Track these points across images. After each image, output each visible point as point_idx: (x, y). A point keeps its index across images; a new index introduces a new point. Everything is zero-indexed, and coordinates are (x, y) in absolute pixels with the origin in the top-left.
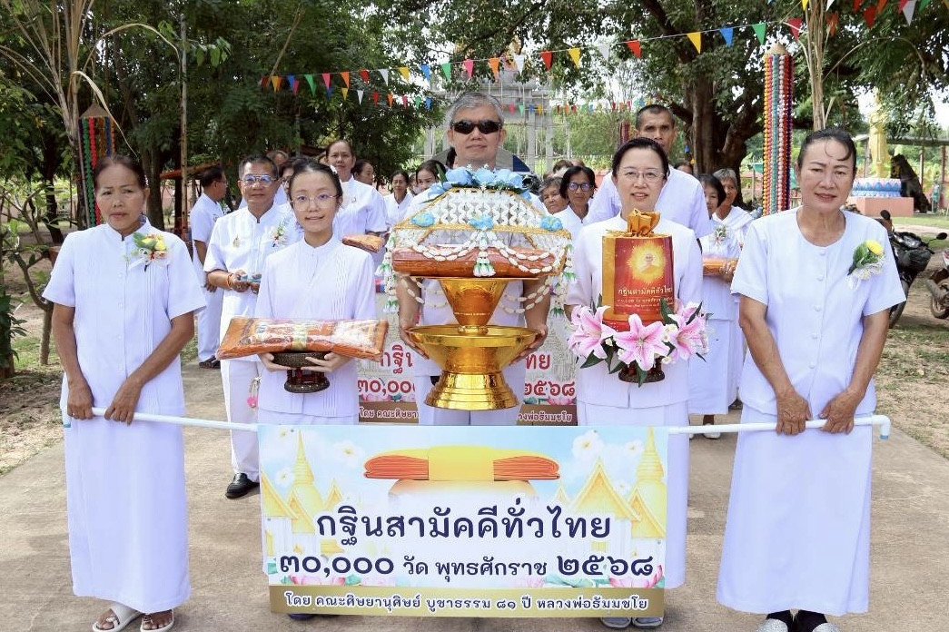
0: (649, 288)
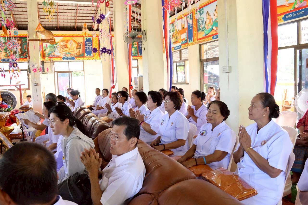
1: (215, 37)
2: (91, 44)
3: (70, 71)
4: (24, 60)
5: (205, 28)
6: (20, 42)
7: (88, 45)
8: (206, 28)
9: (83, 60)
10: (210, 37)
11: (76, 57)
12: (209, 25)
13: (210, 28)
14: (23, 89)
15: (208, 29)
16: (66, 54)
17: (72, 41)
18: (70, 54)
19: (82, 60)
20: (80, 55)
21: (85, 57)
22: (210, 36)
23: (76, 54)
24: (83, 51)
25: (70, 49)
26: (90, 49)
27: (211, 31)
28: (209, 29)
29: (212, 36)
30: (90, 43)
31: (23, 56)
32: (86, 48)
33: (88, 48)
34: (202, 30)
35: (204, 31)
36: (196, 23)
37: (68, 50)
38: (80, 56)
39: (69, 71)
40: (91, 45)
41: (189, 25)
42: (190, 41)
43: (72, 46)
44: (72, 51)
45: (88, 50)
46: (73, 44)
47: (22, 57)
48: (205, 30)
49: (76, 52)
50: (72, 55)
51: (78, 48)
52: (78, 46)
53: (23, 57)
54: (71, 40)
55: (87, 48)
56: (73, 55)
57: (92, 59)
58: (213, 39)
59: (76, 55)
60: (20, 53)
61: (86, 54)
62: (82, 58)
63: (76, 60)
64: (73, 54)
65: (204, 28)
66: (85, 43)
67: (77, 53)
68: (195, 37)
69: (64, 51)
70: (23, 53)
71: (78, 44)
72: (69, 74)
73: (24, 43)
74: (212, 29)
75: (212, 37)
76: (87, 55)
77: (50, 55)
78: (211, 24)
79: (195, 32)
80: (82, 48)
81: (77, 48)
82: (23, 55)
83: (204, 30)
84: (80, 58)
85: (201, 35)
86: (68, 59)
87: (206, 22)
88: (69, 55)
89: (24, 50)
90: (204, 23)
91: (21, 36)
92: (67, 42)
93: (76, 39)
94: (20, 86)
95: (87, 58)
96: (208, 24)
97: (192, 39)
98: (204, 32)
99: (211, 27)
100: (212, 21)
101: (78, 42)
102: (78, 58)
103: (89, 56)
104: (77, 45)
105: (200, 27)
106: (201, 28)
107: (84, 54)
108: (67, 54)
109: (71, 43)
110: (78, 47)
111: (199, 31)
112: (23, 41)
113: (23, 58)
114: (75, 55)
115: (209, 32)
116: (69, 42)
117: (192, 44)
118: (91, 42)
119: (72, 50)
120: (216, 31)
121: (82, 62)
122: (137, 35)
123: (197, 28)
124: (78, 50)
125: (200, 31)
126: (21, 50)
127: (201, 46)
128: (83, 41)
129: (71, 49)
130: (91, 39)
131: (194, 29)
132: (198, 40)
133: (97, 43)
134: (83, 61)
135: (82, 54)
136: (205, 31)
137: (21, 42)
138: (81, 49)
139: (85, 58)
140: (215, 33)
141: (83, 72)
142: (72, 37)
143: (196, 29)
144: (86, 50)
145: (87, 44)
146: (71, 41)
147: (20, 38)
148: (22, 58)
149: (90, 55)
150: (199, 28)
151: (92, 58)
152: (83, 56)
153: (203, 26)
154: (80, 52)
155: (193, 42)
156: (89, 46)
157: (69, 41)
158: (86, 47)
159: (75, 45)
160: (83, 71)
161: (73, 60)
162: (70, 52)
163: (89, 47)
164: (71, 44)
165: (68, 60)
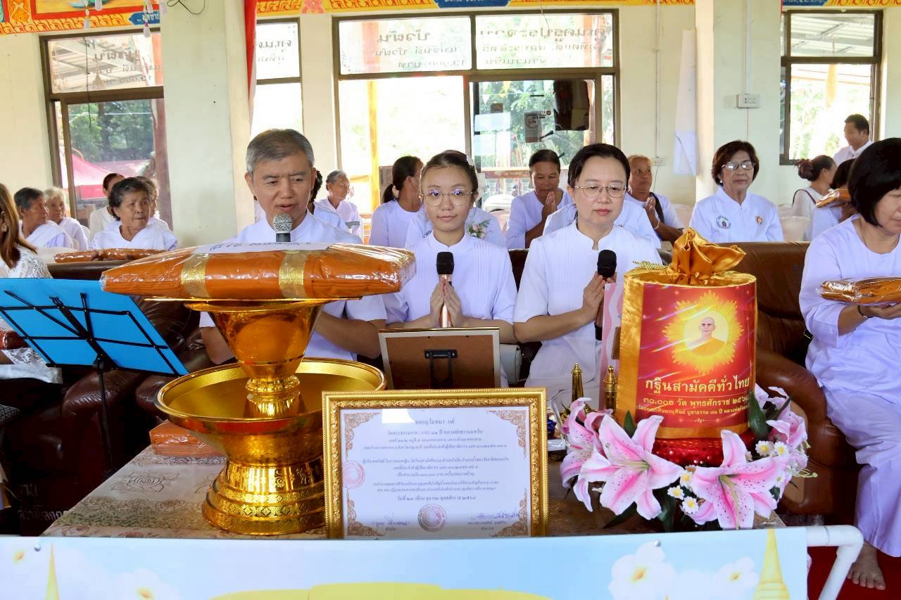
0: (705, 380)
10: (118, 16)
22: (119, 11)
58: (136, 23)
75: (130, 15)
117: (3, 31)
127: (47, 41)
155: (6, 21)
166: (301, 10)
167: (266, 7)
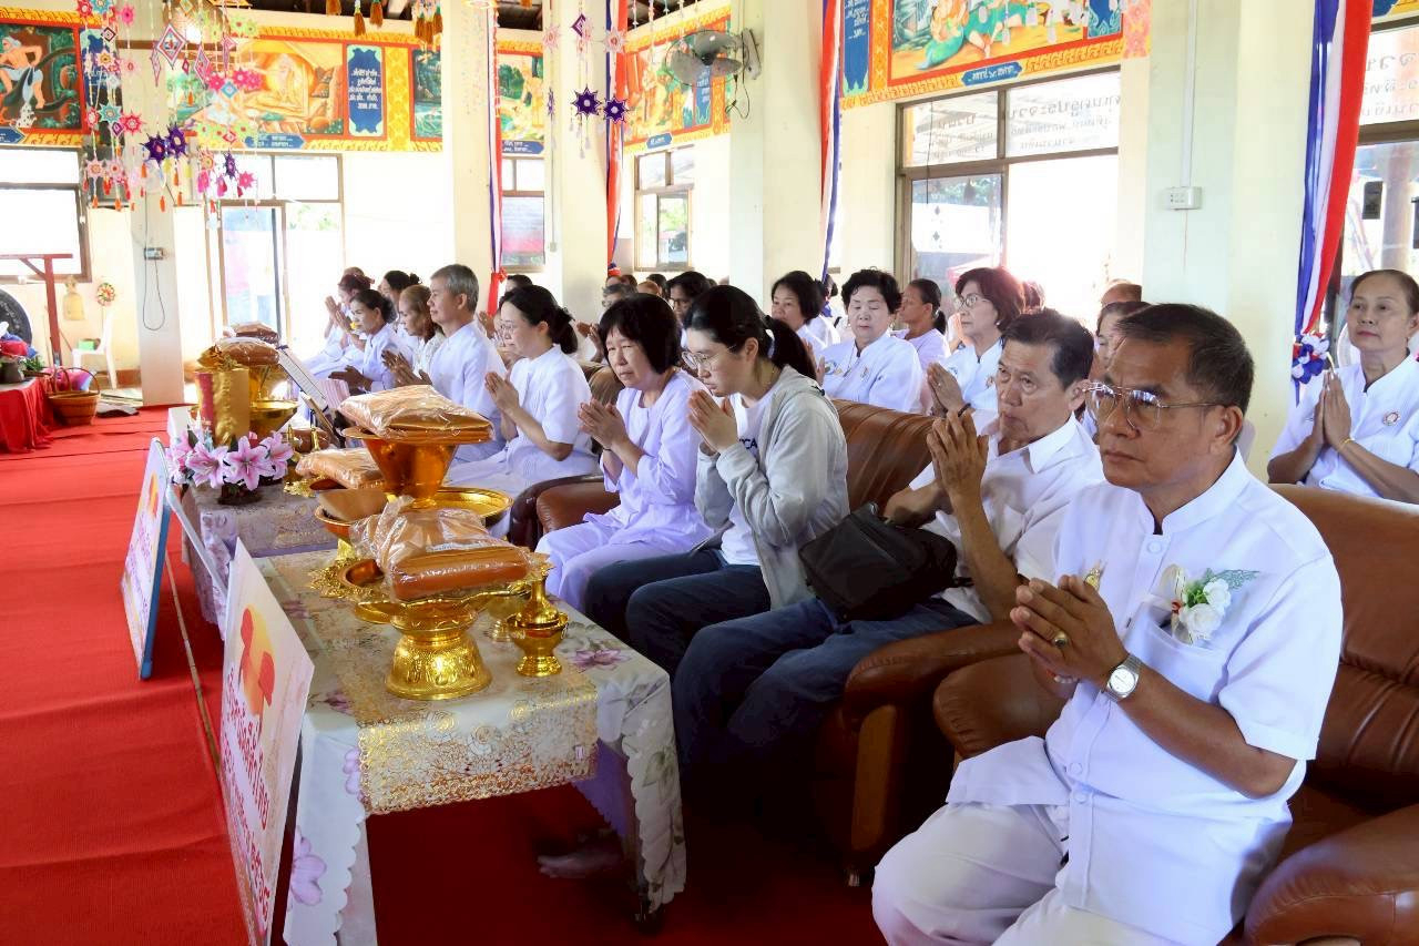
1: (976, 76)
2: (378, 80)
3: (279, 197)
4: (62, 137)
5: (928, 37)
6: (38, 51)
7: (362, 81)
8: (936, 37)
9: (339, 152)
10: (953, 76)
11: (310, 136)
12: (952, 22)
13: (955, 38)
14: (64, 277)
15: (943, 38)
16: (262, 122)
17: (290, 60)
18: (282, 120)
19: (335, 152)
20: (325, 126)
21: (349, 137)
22: (954, 70)
23: (309, 120)
24: (339, 110)
25: (279, 100)
26: (374, 102)
27: (961, 48)
28: (950, 42)
29: (964, 73)
30: (374, 73)
31: (57, 119)
32: (352, 98)
33: (365, 95)
34: (917, 44)
35: (927, 46)
36: (887, 9)
37: (271, 102)
38: (323, 131)
39: (275, 198)
40: (378, 85)
41: (852, 19)
42: (851, 87)
43: (288, 85)
44: (288, 105)
45: (363, 106)
46: (292, 74)
47: (50, 122)
48: (930, 44)
49: (305, 114)
50: (291, 125)
51: (316, 93)
52: (316, 83)
53: (58, 125)
54: (286, 56)
55: (360, 98)
56: (296, 124)
57: (381, 149)
58: (967, 84)
59: (308, 127)
60: (40, 105)
61: (351, 122)
62: (336, 142)
63: (310, 151)
64: (293, 120)
65: (924, 35)
66: (351, 71)
67: (314, 116)
68: (880, 73)
69: (250, 104)
70: (57, 106)
71: (318, 74)
72: (273, 211)
73: (57, 58)
74: (965, 41)
75: (961, 75)
76: (359, 130)
77: (188, 121)
78: (959, 19)
79: (879, 50)
80: (337, 96)
81: (310, 96)
82: (58, 113)
83: (923, 45)
84: (325, 142)
85: (909, 63)
86: (268, 142)
87: (934, 9)
88: (276, 125)
89: (59, 90)
90: (929, 11)
91: (45, 19)
92: (265, 66)
93: (306, 50)
94: (48, 259)
95: (359, 143)
96: (944, 19)
97: (866, 80)
98: (921, 52)
99: (958, 34)
100: (964, 6)
101: (315, 66)
102: (314, 142)
103: (365, 133)
104: (311, 79)
105: (906, 31)
106: (909, 33)
107: (344, 124)
108: (267, 121)
109: (287, 70)
110: (319, 87)
111: (900, 44)
112: (53, 48)
113: (53, 130)
114: (304, 126)
115: (949, 55)
116: (275, 66)
117: (864, 101)
118: (378, 70)
119: (288, 99)
120: (982, 51)
121: (335, 159)
122: (722, 49)
123: (891, 33)
124: (318, 102)
125: (906, 46)
126: (43, 87)
127: (902, 109)
128: (340, 62)
129: (284, 98)
130: (379, 57)
131: (875, 37)
132: (892, 83)
133: (403, 77)
134: (339, 158)
135: (337, 123)
136: (928, 49)
137: (45, 51)
138: (330, 101)
139: (347, 143)
140: (975, 58)
141: (338, 205)
142: (288, 43)
143: (886, 38)
144: (354, 104)
145: (360, 77)
146: (285, 59)
147: (37, 32)
148: (51, 128)
149: (372, 129)
150: (901, 34)
151: (381, 143)
152: (342, 134)
153: (922, 24)
154: (324, 114)
155: (869, 89)
156: (367, 86)
157: (274, 60)
158: (352, 89)
159: (302, 80)
160: (340, 200)
161: (295, 147)
162: (281, 112)
163: (367, 90)
164: (286, 74)
165: (270, 147)
166: (1122, 54)
167: (1086, 54)
